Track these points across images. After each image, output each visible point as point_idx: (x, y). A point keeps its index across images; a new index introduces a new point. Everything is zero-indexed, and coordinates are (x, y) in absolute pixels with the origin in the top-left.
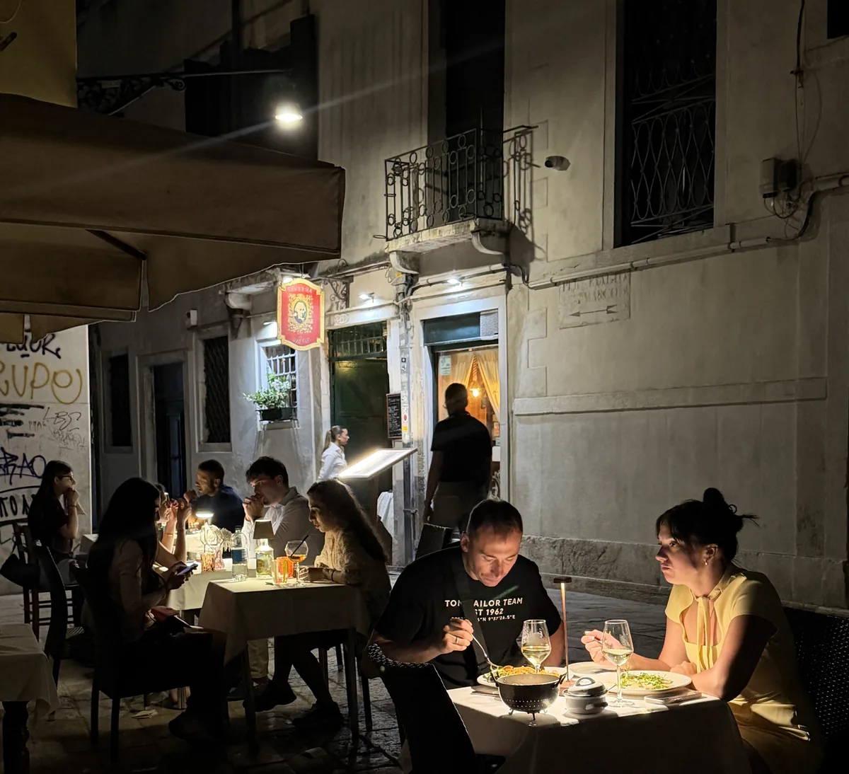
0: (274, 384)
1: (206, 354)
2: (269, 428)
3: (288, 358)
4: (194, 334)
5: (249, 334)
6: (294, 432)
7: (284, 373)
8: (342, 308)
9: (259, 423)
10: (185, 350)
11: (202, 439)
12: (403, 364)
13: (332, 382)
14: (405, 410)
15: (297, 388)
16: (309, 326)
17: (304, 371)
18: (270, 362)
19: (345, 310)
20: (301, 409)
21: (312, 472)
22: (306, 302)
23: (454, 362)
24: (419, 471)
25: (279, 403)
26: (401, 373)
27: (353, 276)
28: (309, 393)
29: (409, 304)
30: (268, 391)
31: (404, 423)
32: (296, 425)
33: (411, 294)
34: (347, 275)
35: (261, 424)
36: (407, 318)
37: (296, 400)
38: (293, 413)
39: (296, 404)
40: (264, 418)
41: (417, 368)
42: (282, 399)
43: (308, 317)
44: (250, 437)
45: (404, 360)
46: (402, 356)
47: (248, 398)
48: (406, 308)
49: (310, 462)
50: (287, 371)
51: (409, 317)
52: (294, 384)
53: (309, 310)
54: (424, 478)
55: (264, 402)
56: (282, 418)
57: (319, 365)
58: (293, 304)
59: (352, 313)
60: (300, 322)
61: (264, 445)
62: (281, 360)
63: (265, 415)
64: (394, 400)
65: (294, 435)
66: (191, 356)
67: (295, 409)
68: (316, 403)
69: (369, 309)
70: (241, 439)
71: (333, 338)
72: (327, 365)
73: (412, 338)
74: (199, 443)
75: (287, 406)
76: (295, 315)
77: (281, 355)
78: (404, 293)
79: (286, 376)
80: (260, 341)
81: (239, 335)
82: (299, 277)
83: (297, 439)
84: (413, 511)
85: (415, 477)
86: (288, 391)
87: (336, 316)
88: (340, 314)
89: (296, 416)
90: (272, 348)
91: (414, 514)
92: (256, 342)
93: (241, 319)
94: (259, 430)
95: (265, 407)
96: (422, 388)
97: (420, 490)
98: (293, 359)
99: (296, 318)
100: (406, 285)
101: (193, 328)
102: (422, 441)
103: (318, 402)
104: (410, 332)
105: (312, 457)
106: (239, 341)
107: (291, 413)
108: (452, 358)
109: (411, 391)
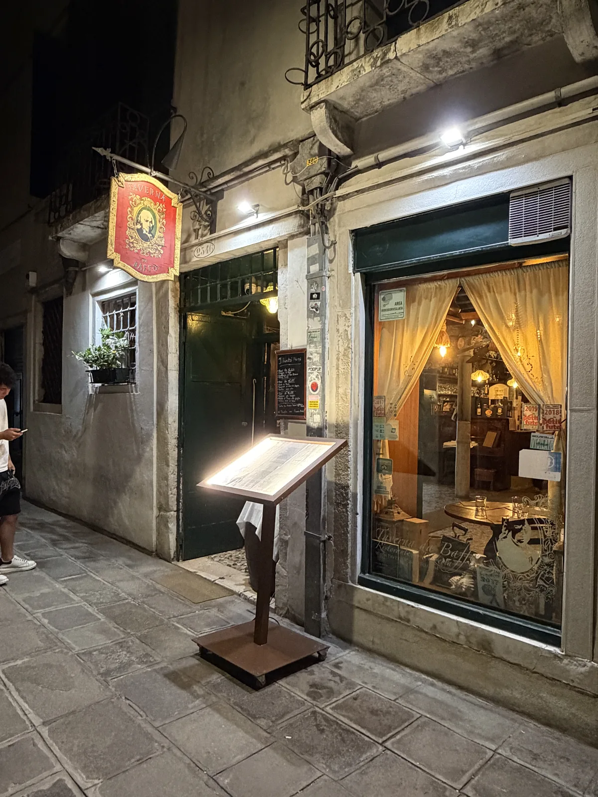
0: (109, 341)
1: (45, 316)
2: (101, 392)
3: (127, 311)
4: (34, 297)
5: (84, 289)
6: (130, 398)
7: (121, 329)
8: (203, 236)
9: (90, 385)
10: (25, 312)
11: (36, 398)
12: (313, 303)
13: (183, 339)
14: (314, 376)
15: (137, 346)
16: (159, 248)
17: (147, 324)
18: (105, 318)
19: (209, 237)
20: (141, 369)
21: (152, 449)
22: (156, 212)
23: (410, 300)
24: (338, 475)
25: (113, 363)
26: (308, 317)
27: (223, 190)
28: (152, 351)
29: (328, 208)
30: (100, 347)
31: (311, 397)
32: (134, 390)
33: (337, 189)
34: (213, 191)
35: (92, 387)
36: (325, 230)
37: (134, 361)
38: (131, 376)
39: (135, 365)
40: (96, 381)
41: (339, 309)
42: (117, 359)
43: (157, 234)
44: (80, 401)
45: (315, 296)
46: (313, 290)
47: (77, 357)
48: (325, 214)
49: (149, 436)
50: (125, 326)
51: (327, 228)
52: (132, 342)
53: (159, 225)
54: (348, 487)
55: (95, 361)
56: (116, 381)
57: (167, 315)
58: (136, 210)
59: (221, 239)
60: (145, 238)
61: (95, 410)
62: (118, 315)
63: (98, 376)
64: (290, 360)
65: (131, 403)
66: (31, 316)
67: (133, 372)
68: (160, 364)
69: (249, 229)
70: (71, 401)
71: (185, 284)
72: (177, 316)
73: (331, 261)
74: (34, 401)
75: (123, 367)
76: (139, 226)
77: (119, 310)
78: (321, 189)
79: (124, 332)
80: (95, 295)
81: (74, 290)
82: (147, 173)
83: (134, 408)
84: (324, 537)
85: (329, 483)
86: (124, 349)
87: (194, 248)
88: (201, 244)
89: (134, 378)
90: (109, 301)
91: (324, 542)
92: (90, 297)
93: (76, 272)
94: (91, 392)
95: (95, 367)
96: (349, 340)
97: (338, 504)
98: (133, 312)
99: (140, 231)
100: (326, 175)
101: (33, 291)
102: (347, 427)
103: (163, 362)
104: (329, 253)
105: (152, 430)
106: (73, 297)
107: (128, 375)
108: (407, 292)
109: (327, 346)
